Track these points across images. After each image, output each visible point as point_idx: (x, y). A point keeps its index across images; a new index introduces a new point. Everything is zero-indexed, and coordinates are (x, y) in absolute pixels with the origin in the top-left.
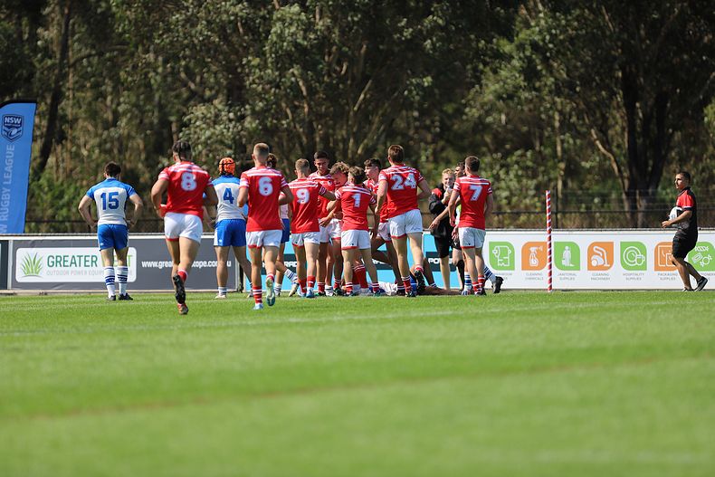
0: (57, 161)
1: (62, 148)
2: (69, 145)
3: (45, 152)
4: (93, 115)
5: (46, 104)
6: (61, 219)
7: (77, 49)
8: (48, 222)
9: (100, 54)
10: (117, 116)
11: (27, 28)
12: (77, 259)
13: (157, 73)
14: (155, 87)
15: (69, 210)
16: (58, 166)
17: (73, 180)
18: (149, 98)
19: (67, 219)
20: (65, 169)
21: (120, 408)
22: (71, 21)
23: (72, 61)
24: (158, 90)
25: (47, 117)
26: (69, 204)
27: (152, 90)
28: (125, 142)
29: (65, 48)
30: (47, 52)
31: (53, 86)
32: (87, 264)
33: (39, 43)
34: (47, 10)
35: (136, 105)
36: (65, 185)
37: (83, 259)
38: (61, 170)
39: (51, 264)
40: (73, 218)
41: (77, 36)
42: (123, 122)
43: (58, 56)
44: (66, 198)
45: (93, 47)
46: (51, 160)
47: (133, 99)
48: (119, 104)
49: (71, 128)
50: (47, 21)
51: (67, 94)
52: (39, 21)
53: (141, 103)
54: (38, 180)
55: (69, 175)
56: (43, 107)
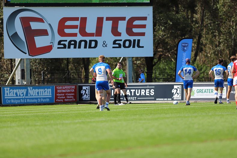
0: (200, 58)
1: (202, 54)
2: (204, 53)
3: (196, 55)
4: (212, 42)
5: (196, 39)
6: (201, 77)
7: (207, 21)
8: (197, 78)
9: (214, 23)
10: (220, 43)
11: (190, 14)
12: (206, 90)
13: (233, 28)
14: (232, 33)
15: (204, 74)
16: (200, 60)
17: (205, 64)
18: (230, 37)
19: (203, 77)
20: (202, 61)
21: (221, 140)
22: (205, 12)
23: (205, 25)
24: (233, 34)
25: (197, 44)
26: (204, 72)
27: (231, 34)
28: (222, 52)
29: (202, 21)
30: (196, 22)
31: (199, 33)
32: (210, 92)
33: (194, 19)
34: (197, 8)
35: (226, 39)
36: (203, 66)
37: (208, 90)
38: (201, 61)
39: (198, 92)
40: (205, 77)
41: (206, 17)
42: (222, 45)
43: (200, 23)
44: (203, 70)
45: (212, 20)
46: (198, 58)
47: (225, 37)
48: (220, 39)
49: (204, 47)
50: (196, 12)
51: (203, 36)
52: (194, 12)
53: (228, 39)
54: (194, 64)
55: (204, 63)
56: (195, 40)
